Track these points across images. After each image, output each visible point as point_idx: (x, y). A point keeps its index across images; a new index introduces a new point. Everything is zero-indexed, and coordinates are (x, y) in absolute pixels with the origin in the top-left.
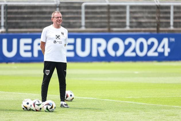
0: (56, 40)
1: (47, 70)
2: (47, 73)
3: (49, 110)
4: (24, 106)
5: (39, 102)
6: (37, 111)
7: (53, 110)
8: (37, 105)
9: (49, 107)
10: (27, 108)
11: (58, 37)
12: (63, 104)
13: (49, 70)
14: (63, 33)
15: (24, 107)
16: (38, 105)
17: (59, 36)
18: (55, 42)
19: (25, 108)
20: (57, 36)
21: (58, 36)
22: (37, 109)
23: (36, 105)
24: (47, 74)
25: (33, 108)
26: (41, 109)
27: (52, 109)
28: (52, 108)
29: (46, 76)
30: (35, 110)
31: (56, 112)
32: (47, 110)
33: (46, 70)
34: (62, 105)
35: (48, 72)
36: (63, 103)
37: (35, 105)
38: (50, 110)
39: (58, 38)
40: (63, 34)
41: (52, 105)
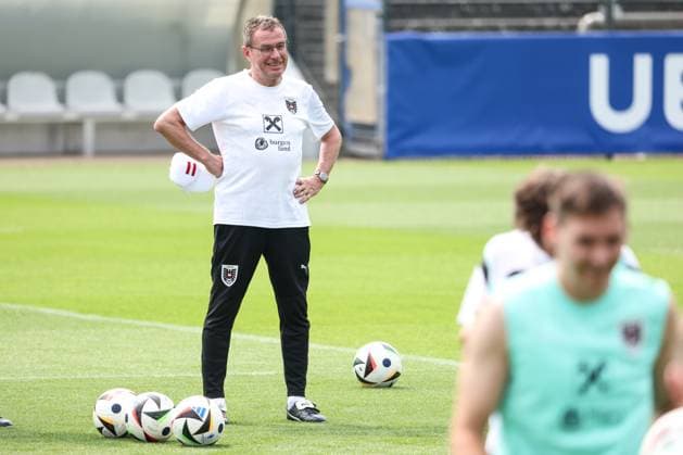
0: (267, 137)
1: (225, 263)
2: (226, 277)
3: (195, 437)
4: (102, 421)
5: (158, 402)
6: (149, 439)
7: (211, 437)
8: (149, 414)
9: (194, 426)
10: (112, 426)
11: (273, 123)
12: (300, 407)
13: (236, 267)
14: (294, 104)
15: (101, 425)
16: (156, 416)
17: (277, 119)
18: (261, 144)
19: (105, 429)
20: (267, 119)
21: (272, 118)
22: (150, 434)
23: (144, 417)
24: (229, 283)
25: (132, 426)
26: (166, 431)
27: (206, 434)
28: (205, 428)
29: (225, 292)
30: (143, 437)
31: (227, 446)
32: (185, 440)
33: (224, 266)
34: (293, 411)
35: (233, 272)
36: (301, 403)
37: (143, 415)
38: (197, 437)
39: (273, 129)
40: (292, 106)
41: (204, 419)
